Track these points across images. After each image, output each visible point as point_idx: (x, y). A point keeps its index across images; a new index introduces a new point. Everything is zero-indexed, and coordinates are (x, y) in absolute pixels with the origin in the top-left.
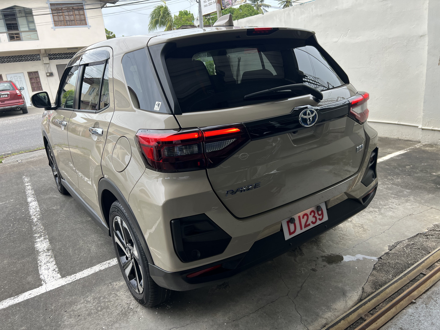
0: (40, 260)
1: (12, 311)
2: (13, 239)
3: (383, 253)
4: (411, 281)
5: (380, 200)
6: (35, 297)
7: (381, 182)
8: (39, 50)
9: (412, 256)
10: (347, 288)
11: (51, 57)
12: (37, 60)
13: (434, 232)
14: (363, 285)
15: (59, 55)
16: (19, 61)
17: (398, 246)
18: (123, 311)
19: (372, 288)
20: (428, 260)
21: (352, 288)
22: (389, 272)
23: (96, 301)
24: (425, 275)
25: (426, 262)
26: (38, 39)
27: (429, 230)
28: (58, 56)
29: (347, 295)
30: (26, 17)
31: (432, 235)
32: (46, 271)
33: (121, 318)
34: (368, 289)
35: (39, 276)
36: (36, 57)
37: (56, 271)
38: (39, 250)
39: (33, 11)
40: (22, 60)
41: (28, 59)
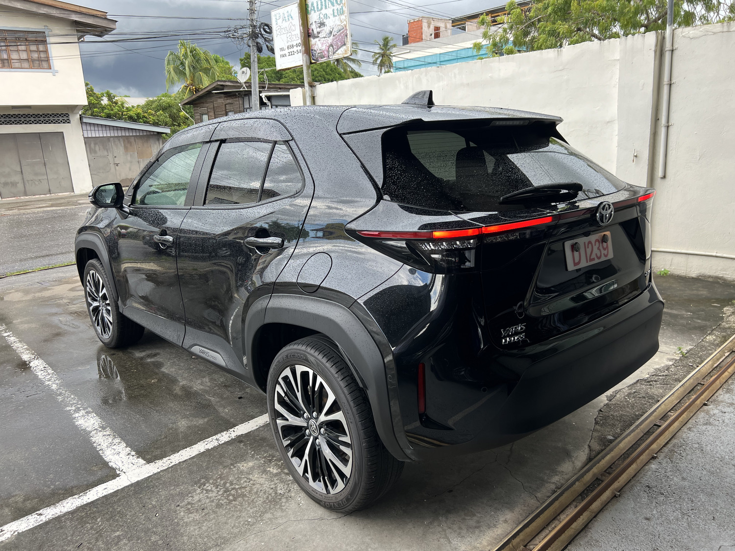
0: (97, 442)
1: (86, 513)
3: (602, 405)
4: (645, 434)
6: (115, 491)
9: (638, 407)
10: (570, 447)
13: (657, 377)
14: (588, 443)
17: (618, 396)
18: (270, 498)
19: (600, 445)
20: (660, 408)
21: (575, 447)
22: (615, 426)
23: (221, 489)
24: (660, 426)
25: (657, 411)
27: (650, 376)
29: (572, 455)
31: (655, 381)
32: (116, 457)
33: (270, 506)
34: (596, 447)
35: (107, 464)
37: (133, 456)
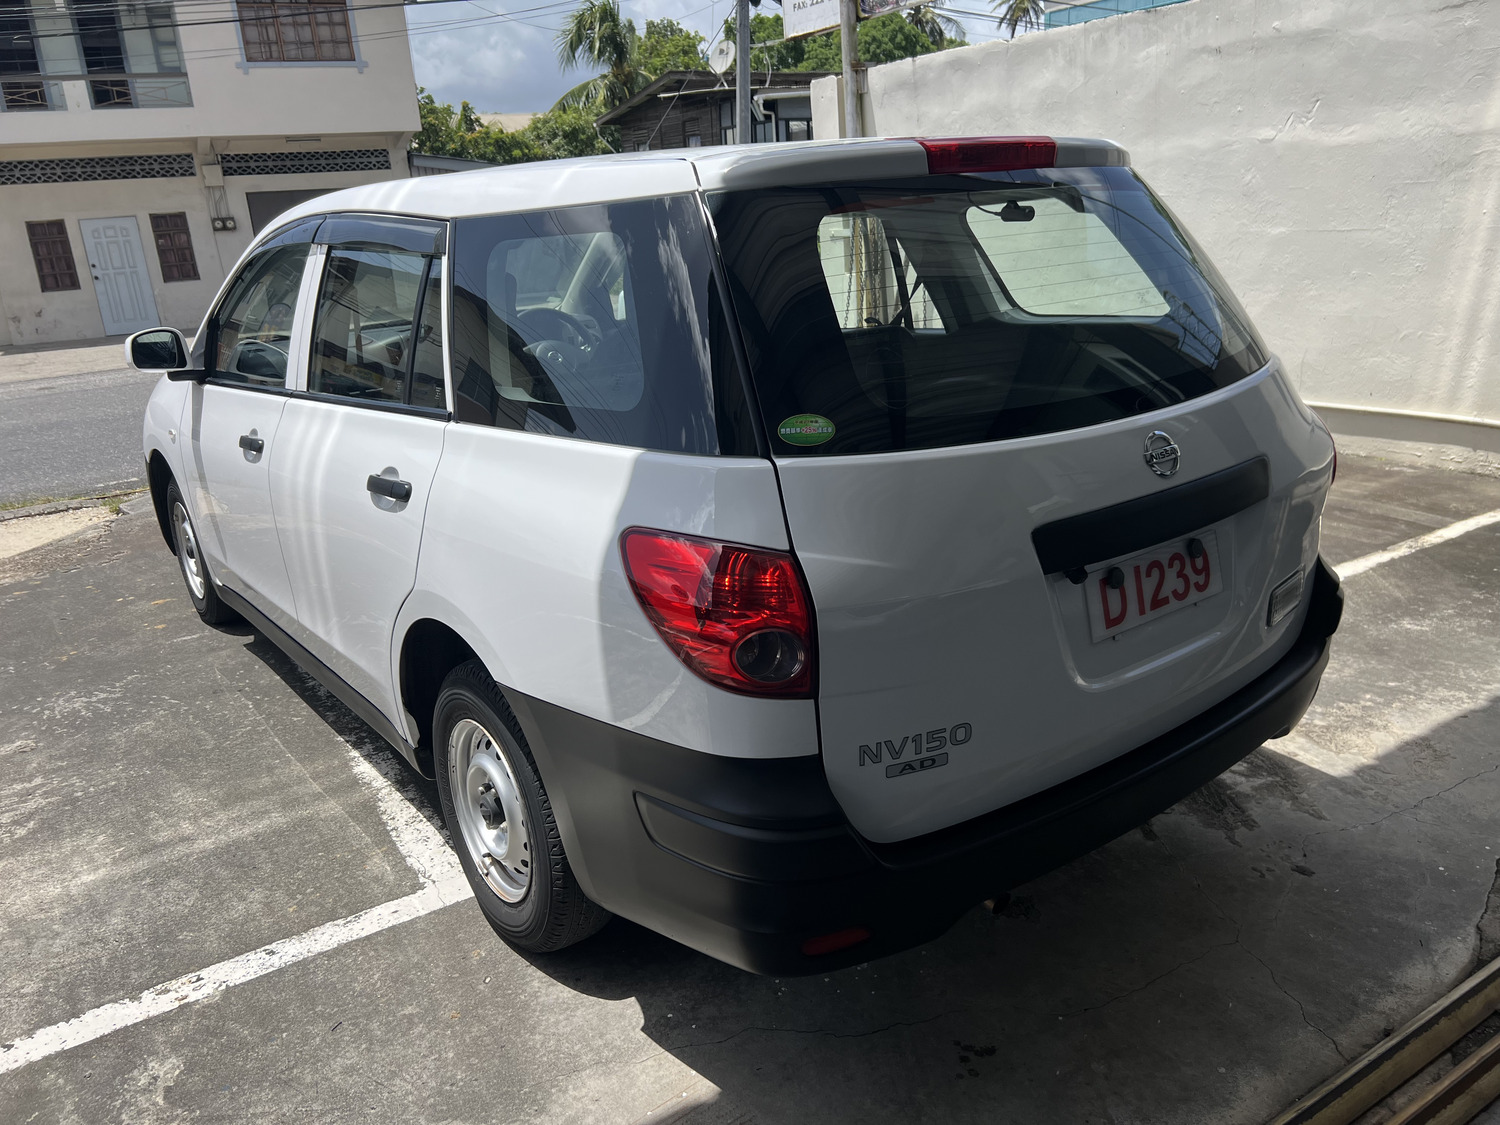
0: (389, 811)
1: (355, 960)
2: (273, 747)
5: (1464, 665)
6: (412, 920)
7: (1453, 608)
8: (194, 141)
10: (1429, 927)
11: (230, 165)
12: (182, 175)
14: (1476, 920)
15: (256, 161)
16: (125, 177)
21: (1442, 928)
26: (189, 103)
28: (253, 164)
29: (1434, 948)
30: (151, 27)
32: (421, 846)
35: (403, 858)
36: (180, 163)
38: (373, 783)
39: (177, 10)
40: (135, 173)
41: (153, 170)
